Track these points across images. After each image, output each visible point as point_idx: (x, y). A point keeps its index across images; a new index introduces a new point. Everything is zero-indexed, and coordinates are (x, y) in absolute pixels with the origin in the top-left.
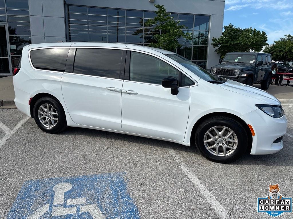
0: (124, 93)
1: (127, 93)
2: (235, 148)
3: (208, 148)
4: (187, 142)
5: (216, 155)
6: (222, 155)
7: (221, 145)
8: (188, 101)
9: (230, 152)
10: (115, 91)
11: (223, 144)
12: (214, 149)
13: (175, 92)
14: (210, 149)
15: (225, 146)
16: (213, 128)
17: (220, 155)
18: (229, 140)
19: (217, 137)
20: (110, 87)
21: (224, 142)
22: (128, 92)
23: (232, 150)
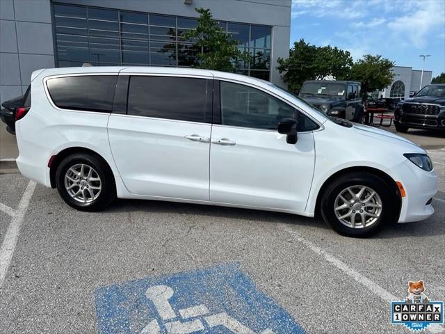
0: (213, 143)
1: (219, 143)
2: (378, 215)
3: (340, 218)
4: (309, 212)
5: (352, 226)
6: (360, 226)
7: (358, 212)
8: (313, 152)
9: (371, 221)
10: (201, 141)
11: (362, 211)
12: (348, 219)
13: (292, 140)
14: (342, 220)
15: (363, 214)
16: (348, 189)
17: (357, 227)
18: (370, 205)
19: (352, 201)
20: (193, 136)
21: (363, 208)
22: (222, 141)
23: (374, 218)
